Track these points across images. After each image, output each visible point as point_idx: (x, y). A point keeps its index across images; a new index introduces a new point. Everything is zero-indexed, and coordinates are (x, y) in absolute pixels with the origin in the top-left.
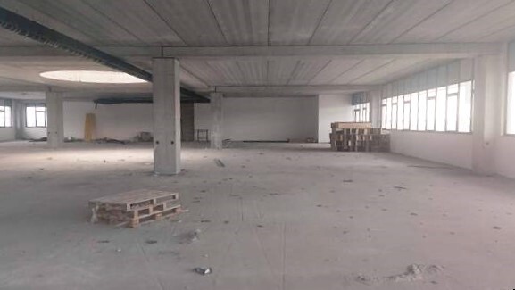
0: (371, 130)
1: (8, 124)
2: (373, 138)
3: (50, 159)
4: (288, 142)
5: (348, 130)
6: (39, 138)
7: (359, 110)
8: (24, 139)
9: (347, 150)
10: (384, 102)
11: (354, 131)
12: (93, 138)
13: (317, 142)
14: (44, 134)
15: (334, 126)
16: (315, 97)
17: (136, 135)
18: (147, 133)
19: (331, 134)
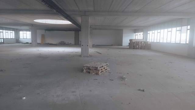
0: (145, 42)
1: (14, 38)
2: (145, 45)
3: (38, 50)
4: (112, 45)
5: (137, 42)
6: (25, 43)
7: (137, 35)
8: (19, 43)
9: (137, 49)
10: (149, 32)
11: (139, 42)
12: (44, 43)
13: (122, 46)
14: (30, 41)
15: (131, 40)
16: (122, 30)
17: (59, 42)
18: (63, 42)
19: (129, 43)
